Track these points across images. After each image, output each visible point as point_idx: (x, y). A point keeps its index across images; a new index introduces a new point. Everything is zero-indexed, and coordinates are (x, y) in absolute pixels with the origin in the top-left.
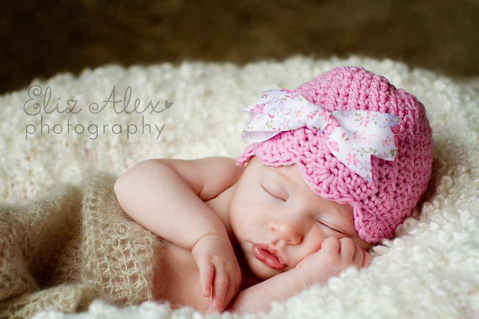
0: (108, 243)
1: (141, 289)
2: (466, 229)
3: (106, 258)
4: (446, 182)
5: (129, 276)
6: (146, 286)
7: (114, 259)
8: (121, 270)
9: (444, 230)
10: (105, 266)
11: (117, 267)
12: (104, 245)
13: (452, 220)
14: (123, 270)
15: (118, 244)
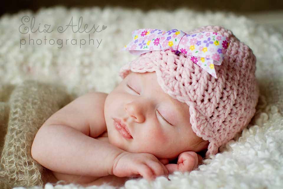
0: (17, 145)
1: (36, 180)
2: (268, 149)
3: (13, 156)
4: (263, 118)
5: (28, 171)
6: (40, 178)
7: (20, 158)
8: (23, 166)
9: (254, 149)
10: (12, 162)
11: (21, 164)
12: (15, 146)
13: (260, 143)
14: (24, 166)
15: (24, 147)
